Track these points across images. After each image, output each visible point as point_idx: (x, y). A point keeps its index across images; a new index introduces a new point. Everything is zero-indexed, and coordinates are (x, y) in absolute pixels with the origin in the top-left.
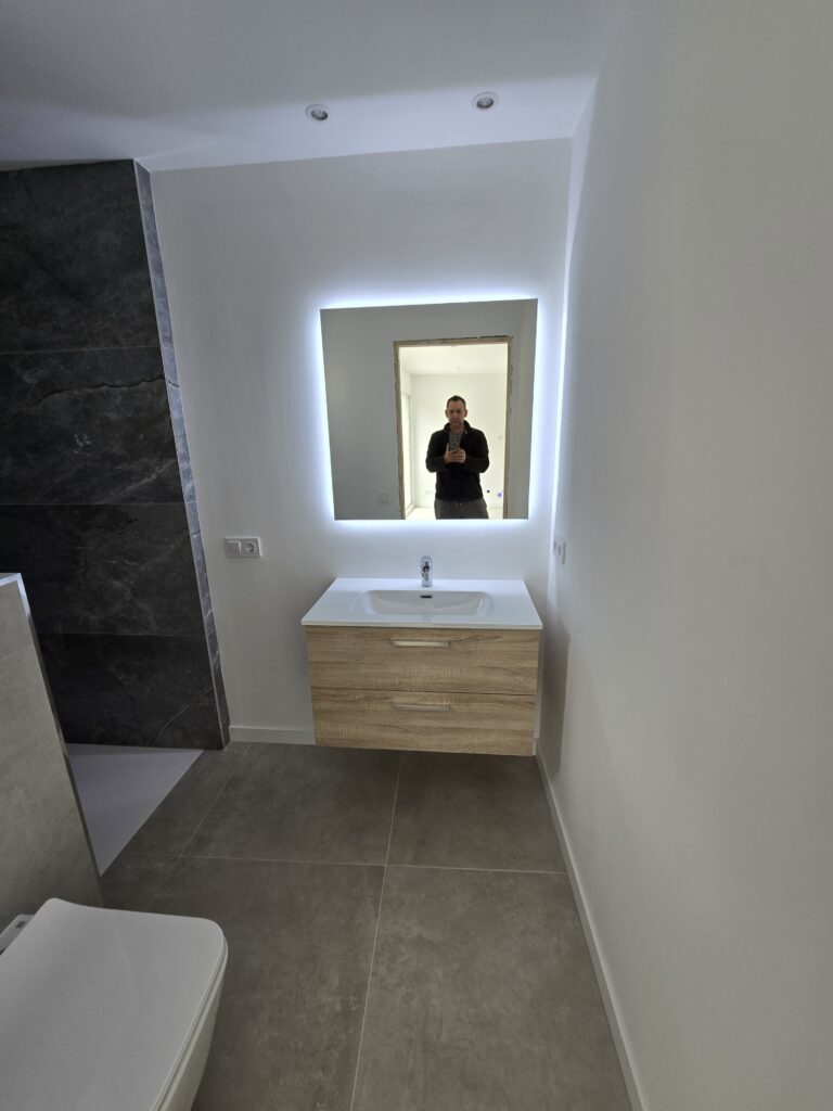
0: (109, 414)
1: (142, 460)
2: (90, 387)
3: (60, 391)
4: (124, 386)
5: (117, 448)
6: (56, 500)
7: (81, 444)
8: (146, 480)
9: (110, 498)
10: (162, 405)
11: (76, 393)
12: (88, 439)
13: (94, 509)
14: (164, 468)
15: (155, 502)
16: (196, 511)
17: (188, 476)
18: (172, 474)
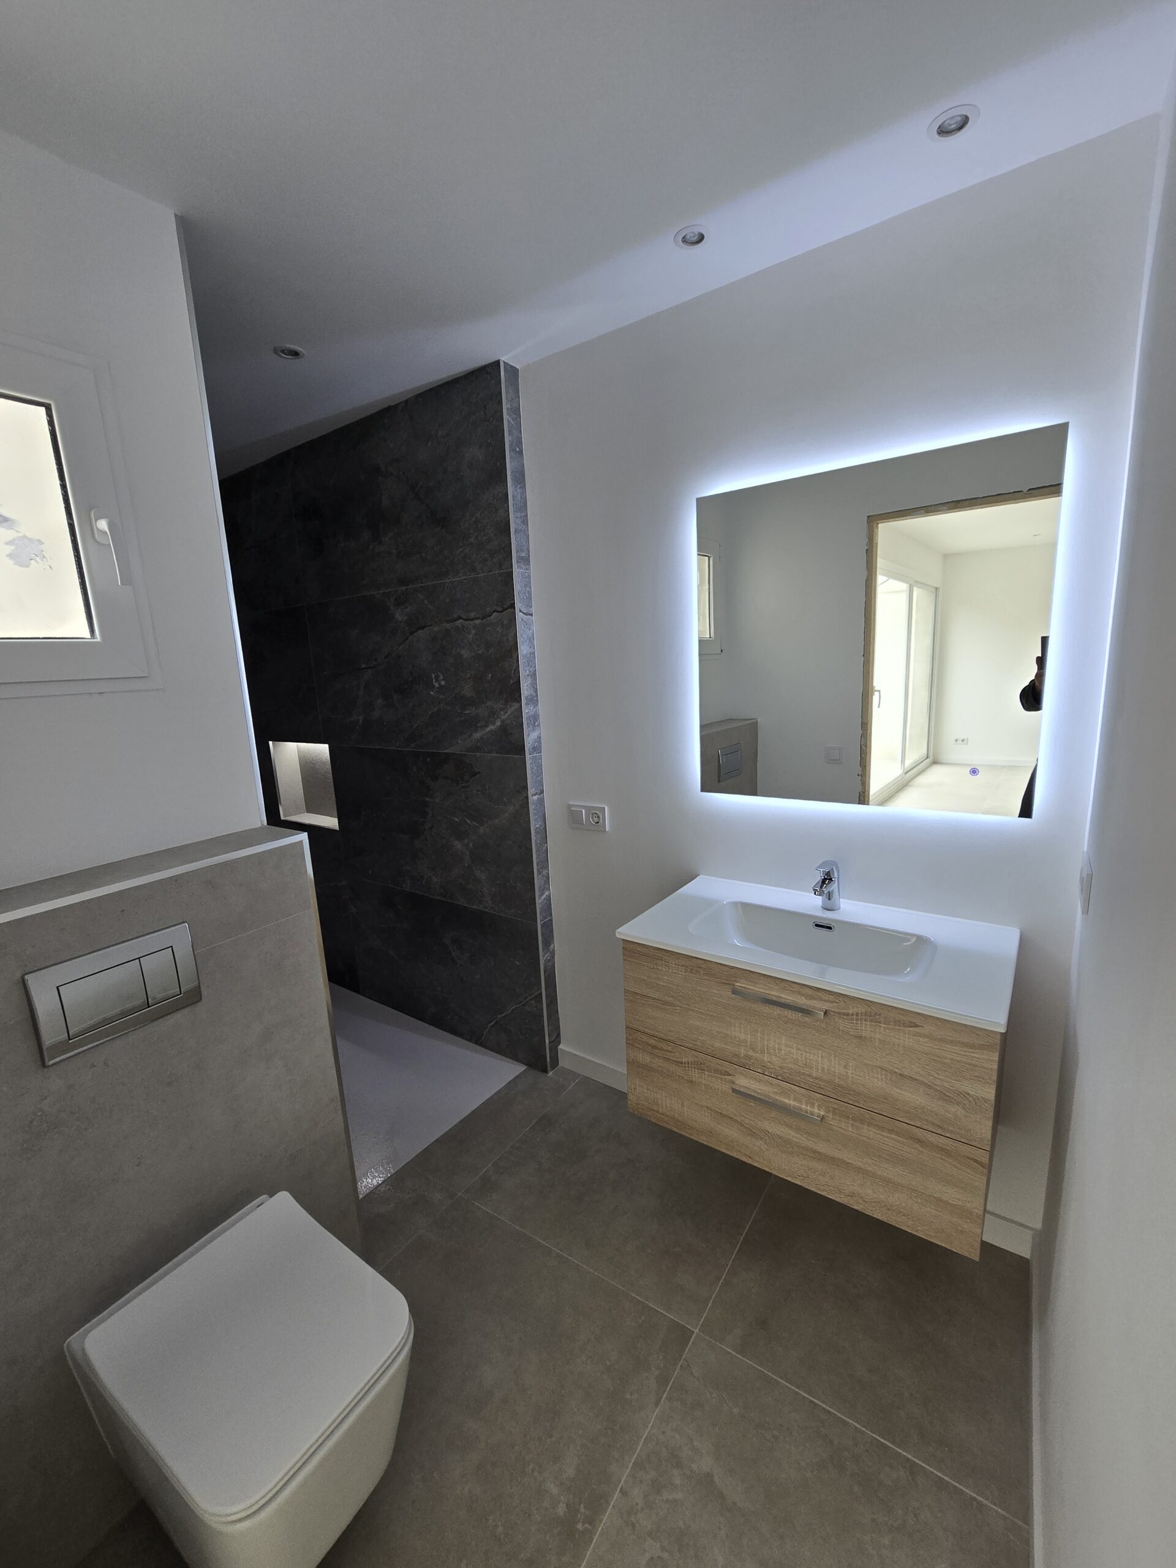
0: (463, 652)
1: (489, 703)
2: (448, 622)
3: (423, 628)
4: (477, 618)
5: (467, 690)
6: (413, 745)
7: (437, 685)
8: (491, 727)
9: (458, 747)
10: (510, 639)
11: (436, 629)
12: (443, 679)
13: (443, 757)
14: (509, 713)
15: (497, 753)
16: (540, 767)
17: (534, 723)
18: (515, 721)
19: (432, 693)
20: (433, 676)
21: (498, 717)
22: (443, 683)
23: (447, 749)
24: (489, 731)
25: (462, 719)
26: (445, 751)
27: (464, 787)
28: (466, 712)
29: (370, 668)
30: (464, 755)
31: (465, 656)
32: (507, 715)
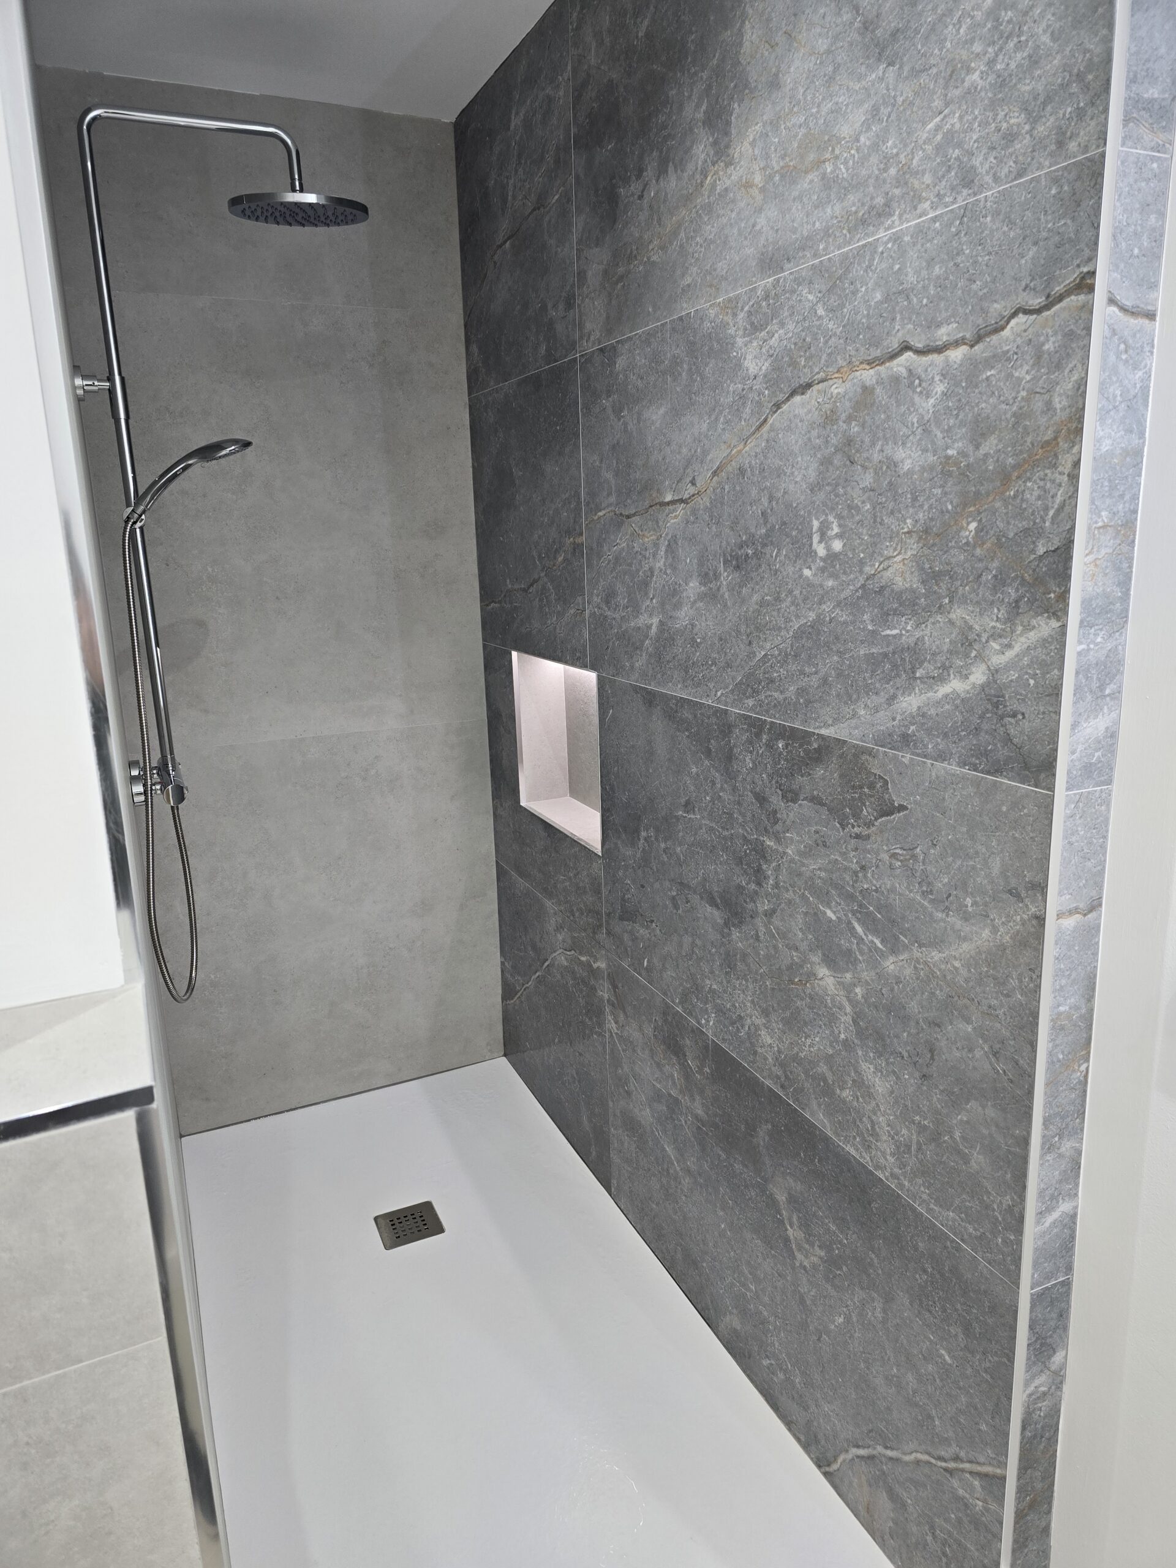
2: (871, 363)
3: (805, 388)
4: (957, 343)
5: (899, 568)
7: (821, 551)
8: (955, 685)
9: (855, 725)
11: (836, 388)
12: (837, 536)
13: (815, 745)
14: (1017, 648)
15: (963, 764)
16: (1100, 827)
17: (1102, 688)
18: (1035, 675)
19: (807, 572)
20: (816, 524)
21: (980, 657)
22: (837, 546)
23: (826, 725)
24: (946, 696)
25: (874, 650)
26: (823, 732)
27: (858, 836)
28: (888, 632)
29: (681, 501)
30: (869, 752)
31: (907, 466)
32: (1010, 654)
